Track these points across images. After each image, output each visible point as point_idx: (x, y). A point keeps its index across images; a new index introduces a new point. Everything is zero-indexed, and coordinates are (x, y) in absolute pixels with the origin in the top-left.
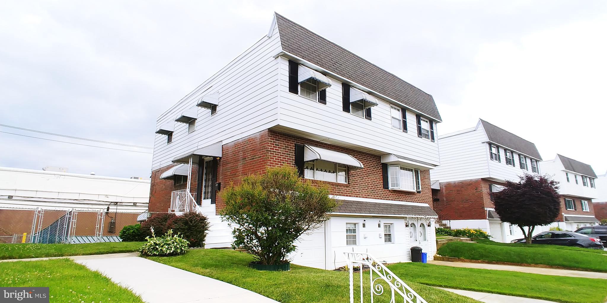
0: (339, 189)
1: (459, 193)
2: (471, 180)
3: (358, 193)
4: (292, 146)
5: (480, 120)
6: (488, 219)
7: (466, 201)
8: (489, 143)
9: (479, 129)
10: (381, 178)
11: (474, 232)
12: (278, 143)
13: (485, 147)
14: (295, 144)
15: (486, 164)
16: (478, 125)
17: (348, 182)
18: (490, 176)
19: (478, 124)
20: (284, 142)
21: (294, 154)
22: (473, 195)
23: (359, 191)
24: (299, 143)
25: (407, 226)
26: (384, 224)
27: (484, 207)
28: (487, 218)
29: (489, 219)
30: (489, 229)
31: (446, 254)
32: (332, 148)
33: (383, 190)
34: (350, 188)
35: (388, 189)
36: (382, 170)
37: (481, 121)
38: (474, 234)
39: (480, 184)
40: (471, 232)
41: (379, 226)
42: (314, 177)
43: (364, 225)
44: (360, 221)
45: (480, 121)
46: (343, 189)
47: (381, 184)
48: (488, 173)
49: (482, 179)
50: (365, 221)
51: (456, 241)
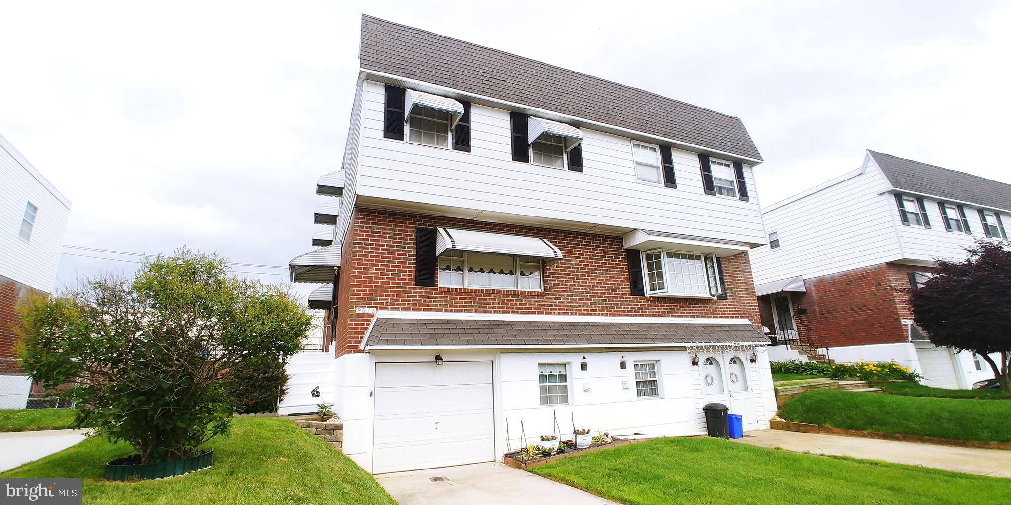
0: (522, 301)
1: (844, 296)
2: (865, 268)
3: (568, 306)
4: (410, 232)
5: (868, 151)
6: (911, 342)
7: (859, 309)
8: (895, 192)
9: (868, 170)
10: (626, 276)
11: (873, 368)
12: (378, 229)
13: (885, 202)
14: (416, 228)
15: (894, 234)
16: (866, 162)
17: (544, 287)
18: (903, 256)
19: (867, 160)
20: (391, 226)
21: (413, 246)
22: (872, 296)
23: (570, 302)
24: (426, 225)
25: (695, 363)
26: (634, 361)
27: (899, 318)
28: (910, 339)
29: (913, 341)
30: (918, 361)
31: (795, 416)
32: (502, 230)
33: (630, 298)
34: (547, 298)
35: (644, 296)
36: (628, 262)
37: (871, 154)
38: (875, 372)
39: (884, 275)
40: (868, 370)
41: (623, 365)
42: (463, 285)
43: (584, 367)
44: (575, 360)
45: (869, 154)
46: (530, 301)
47: (626, 288)
48: (899, 251)
49: (887, 264)
50: (584, 357)
51: (828, 388)
